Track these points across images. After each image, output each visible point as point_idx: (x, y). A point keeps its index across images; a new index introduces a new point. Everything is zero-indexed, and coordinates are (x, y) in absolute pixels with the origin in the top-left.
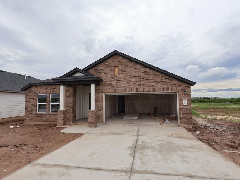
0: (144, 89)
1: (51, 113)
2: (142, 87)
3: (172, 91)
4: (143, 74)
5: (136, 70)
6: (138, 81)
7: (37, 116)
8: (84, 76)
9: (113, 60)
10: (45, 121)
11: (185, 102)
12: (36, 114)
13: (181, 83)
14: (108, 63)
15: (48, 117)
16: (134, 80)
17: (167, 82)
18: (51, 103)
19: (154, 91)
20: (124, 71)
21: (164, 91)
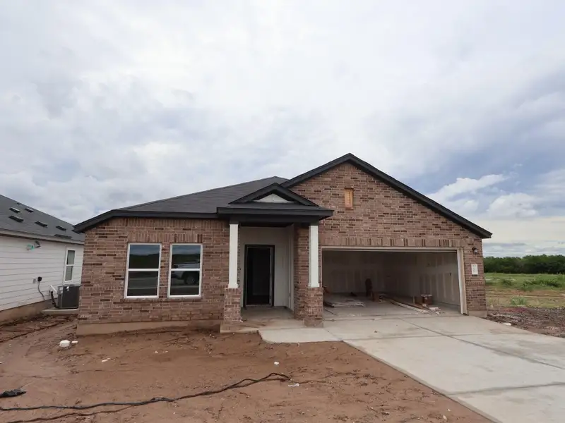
0: (404, 240)
2: (401, 236)
3: (452, 247)
4: (403, 210)
5: (389, 201)
6: (394, 224)
7: (126, 306)
8: (283, 204)
9: (342, 173)
11: (475, 270)
12: (123, 302)
13: (467, 233)
14: (330, 179)
16: (385, 221)
17: (444, 230)
18: (171, 270)
19: (423, 246)
20: (364, 199)
21: (440, 246)
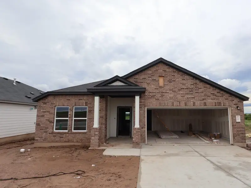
0: (193, 103)
1: (73, 131)
2: (192, 101)
3: (224, 106)
4: (192, 86)
5: (184, 82)
6: (187, 94)
7: (54, 135)
8: (125, 85)
9: (158, 68)
10: (65, 142)
11: (238, 119)
12: (53, 133)
13: (234, 98)
14: (151, 72)
15: (70, 137)
16: (182, 92)
17: (218, 96)
18: (74, 118)
19: (204, 106)
20: (170, 81)
21: (215, 106)
